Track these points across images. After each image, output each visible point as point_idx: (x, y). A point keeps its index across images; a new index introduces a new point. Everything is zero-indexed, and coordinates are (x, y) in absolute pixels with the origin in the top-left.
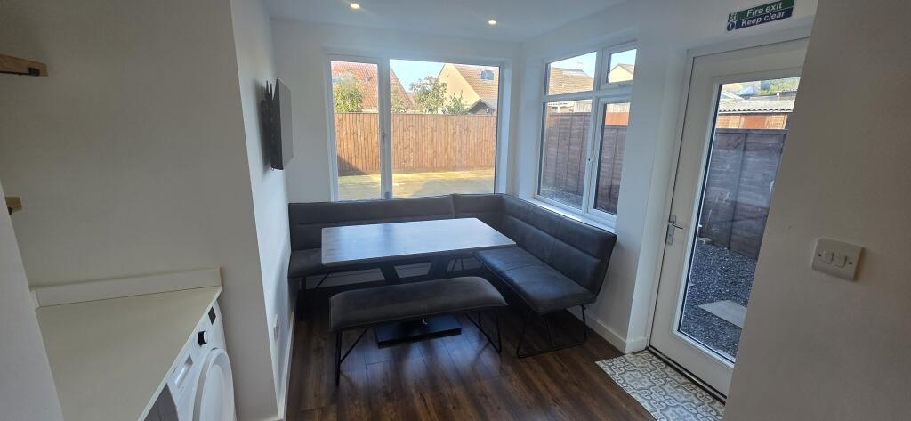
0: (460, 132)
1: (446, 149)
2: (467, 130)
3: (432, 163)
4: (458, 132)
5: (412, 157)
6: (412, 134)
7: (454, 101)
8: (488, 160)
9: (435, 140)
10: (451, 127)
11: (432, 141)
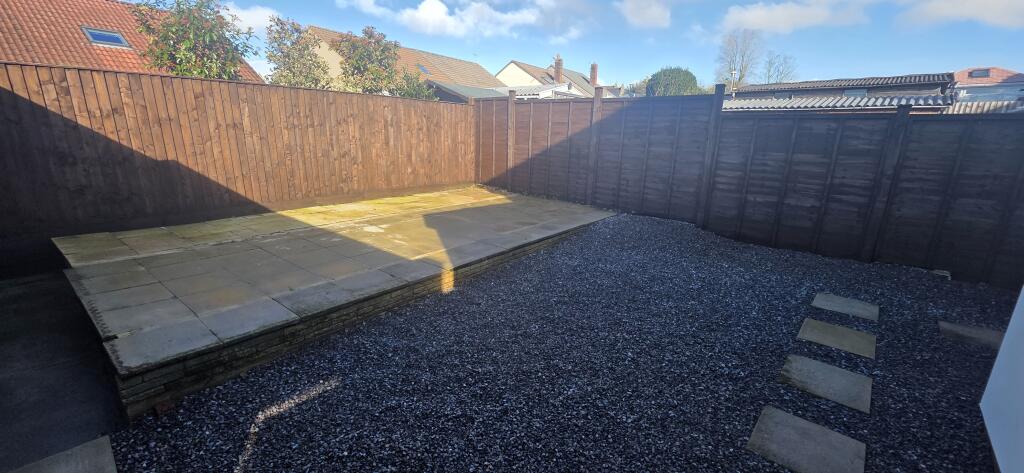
0: (428, 130)
1: (409, 156)
2: (437, 124)
3: (388, 180)
4: (425, 129)
5: (355, 172)
6: (353, 130)
7: (407, 78)
8: (466, 174)
9: (392, 143)
10: (414, 121)
11: (387, 143)
